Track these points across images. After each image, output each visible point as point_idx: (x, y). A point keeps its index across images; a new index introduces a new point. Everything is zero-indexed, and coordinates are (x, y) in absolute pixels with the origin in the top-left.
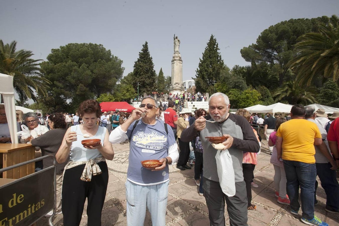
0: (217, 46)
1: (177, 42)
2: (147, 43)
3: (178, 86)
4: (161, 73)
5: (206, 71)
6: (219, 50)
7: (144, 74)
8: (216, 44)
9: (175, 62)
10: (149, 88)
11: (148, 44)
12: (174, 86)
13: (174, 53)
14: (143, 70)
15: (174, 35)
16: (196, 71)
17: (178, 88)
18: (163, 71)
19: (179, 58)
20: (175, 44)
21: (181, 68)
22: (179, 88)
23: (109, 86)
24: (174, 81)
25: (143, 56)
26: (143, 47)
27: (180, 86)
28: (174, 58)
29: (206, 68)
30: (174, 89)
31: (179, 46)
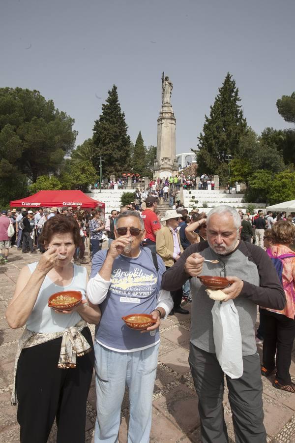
0: (236, 94)
1: (167, 87)
2: (115, 88)
3: (168, 163)
4: (140, 140)
5: (215, 137)
6: (239, 100)
7: (111, 142)
8: (235, 90)
9: (163, 121)
10: (120, 166)
11: (117, 91)
12: (161, 163)
13: (162, 107)
14: (110, 136)
15: (163, 74)
16: (198, 138)
17: (168, 166)
18: (143, 138)
19: (170, 114)
20: (164, 91)
21: (173, 131)
22: (170, 167)
23: (52, 162)
24: (162, 154)
25: (109, 111)
26: (108, 95)
27: (171, 163)
28: (161, 115)
29: (216, 133)
30: (161, 168)
31: (171, 93)
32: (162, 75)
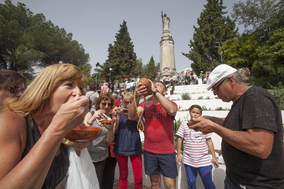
1: (166, 21)
2: (125, 23)
3: (169, 71)
4: (152, 61)
5: (204, 40)
6: (224, 8)
8: (219, 2)
9: (163, 42)
10: (126, 74)
12: (163, 71)
13: (163, 33)
14: (117, 52)
19: (168, 37)
20: (164, 23)
21: (172, 48)
22: (169, 74)
24: (163, 66)
28: (162, 39)
29: (204, 36)
30: (163, 76)
31: (169, 24)
32: (161, 13)
